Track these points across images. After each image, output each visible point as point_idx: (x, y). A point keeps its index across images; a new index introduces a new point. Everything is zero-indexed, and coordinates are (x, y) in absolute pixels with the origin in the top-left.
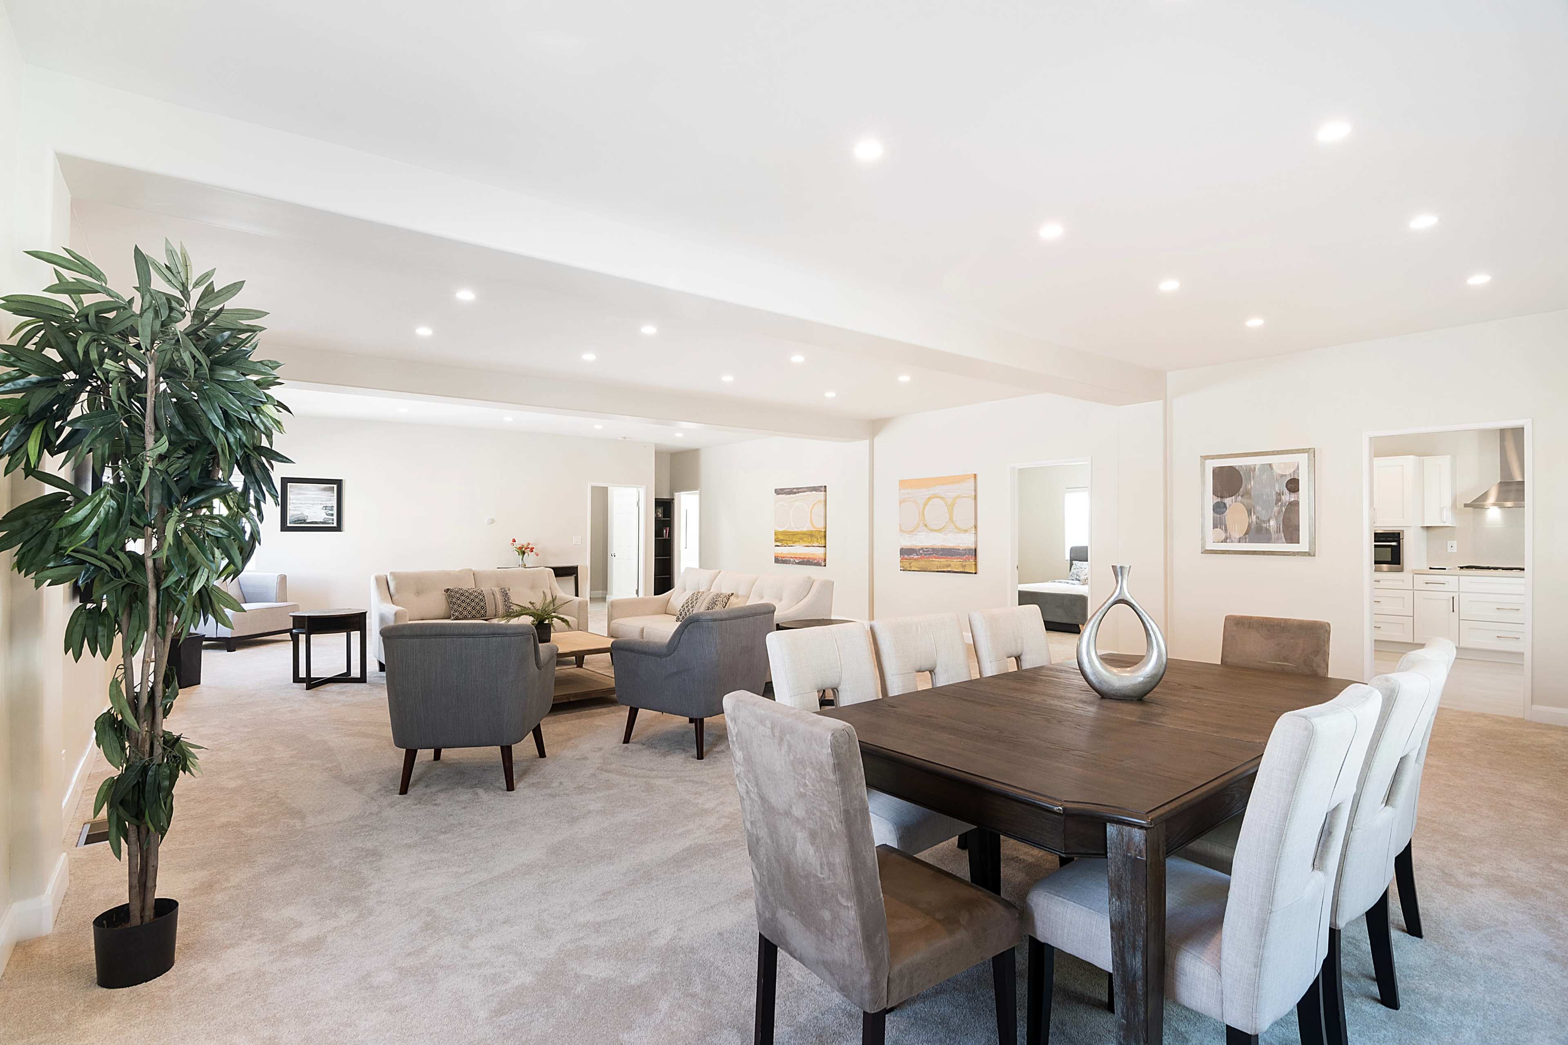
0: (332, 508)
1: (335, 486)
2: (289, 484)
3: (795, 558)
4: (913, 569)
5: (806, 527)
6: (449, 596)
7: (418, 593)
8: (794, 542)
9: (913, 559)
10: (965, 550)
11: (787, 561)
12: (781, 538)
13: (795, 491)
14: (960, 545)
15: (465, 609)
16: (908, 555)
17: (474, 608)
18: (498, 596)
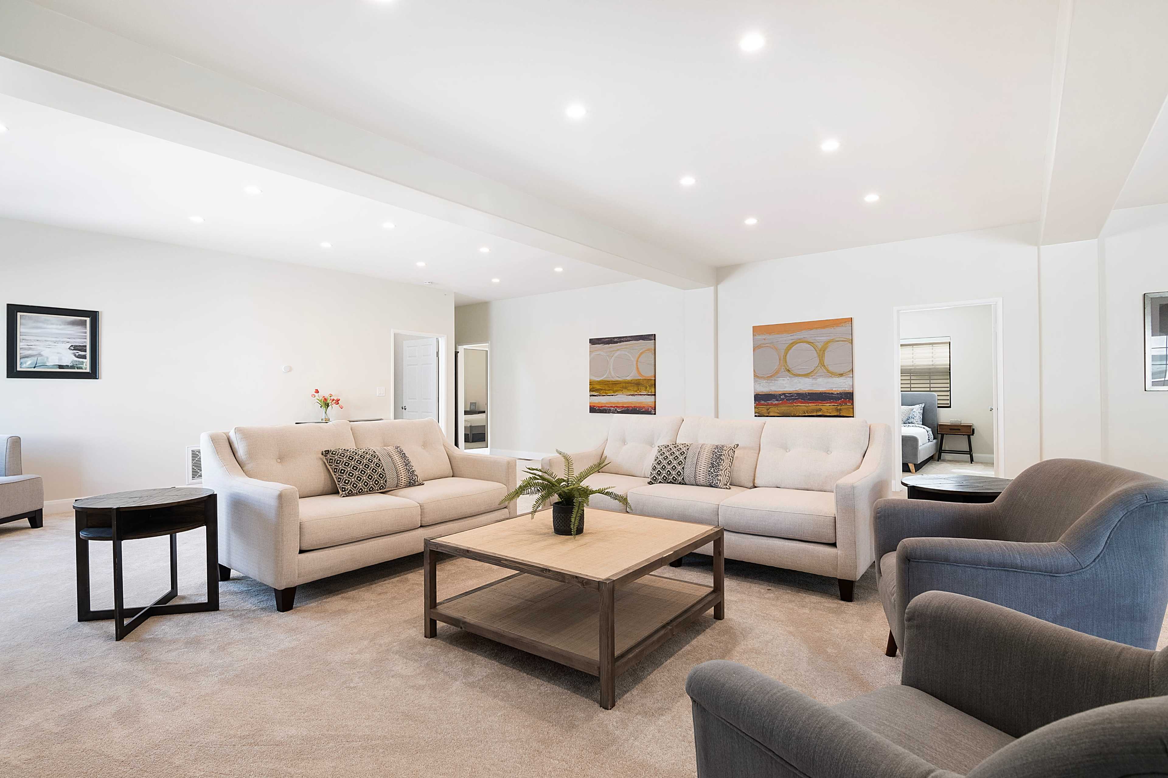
0: (83, 348)
1: (88, 320)
2: (19, 314)
3: (617, 407)
4: (771, 414)
5: (631, 375)
6: (330, 461)
7: (281, 458)
8: (617, 391)
9: (772, 404)
10: (840, 394)
11: (605, 410)
12: (598, 387)
13: (615, 340)
14: (834, 389)
15: (359, 479)
16: (765, 401)
17: (370, 477)
18: (397, 458)
